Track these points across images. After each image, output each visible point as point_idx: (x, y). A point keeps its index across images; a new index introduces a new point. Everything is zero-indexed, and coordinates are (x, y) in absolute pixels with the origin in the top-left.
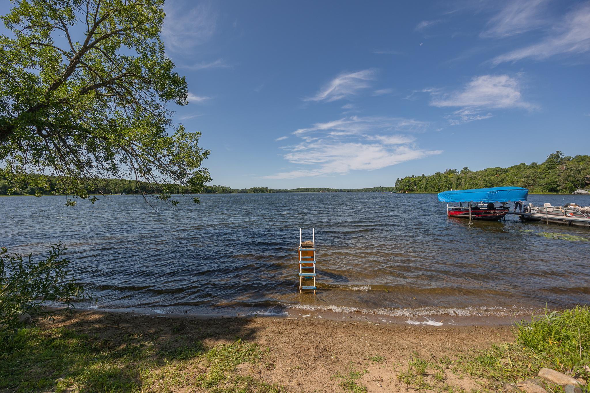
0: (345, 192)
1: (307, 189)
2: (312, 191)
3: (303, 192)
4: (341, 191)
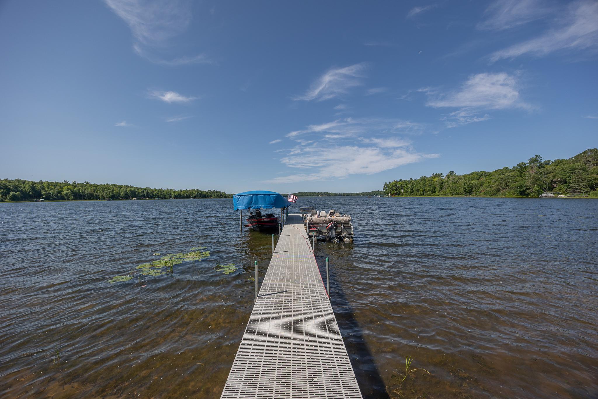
0: (343, 196)
1: (306, 193)
2: (311, 196)
3: (302, 196)
4: (340, 195)
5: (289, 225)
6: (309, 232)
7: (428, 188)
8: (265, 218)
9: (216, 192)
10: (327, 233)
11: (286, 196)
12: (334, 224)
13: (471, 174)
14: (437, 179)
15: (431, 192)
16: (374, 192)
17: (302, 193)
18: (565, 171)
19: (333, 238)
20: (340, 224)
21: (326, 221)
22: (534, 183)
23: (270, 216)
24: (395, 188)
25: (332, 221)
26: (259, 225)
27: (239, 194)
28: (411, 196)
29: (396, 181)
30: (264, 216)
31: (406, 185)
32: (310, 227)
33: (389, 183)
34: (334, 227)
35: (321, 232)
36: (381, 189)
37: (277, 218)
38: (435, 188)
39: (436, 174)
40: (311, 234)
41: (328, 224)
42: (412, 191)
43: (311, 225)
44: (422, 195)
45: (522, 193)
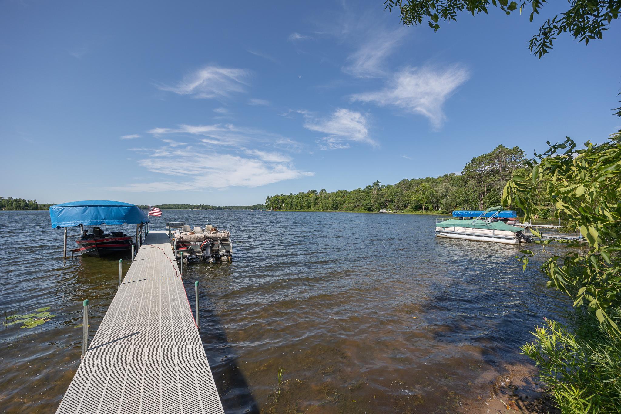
0: (223, 209)
1: (176, 205)
2: (183, 208)
3: (171, 208)
4: (219, 208)
5: (149, 246)
6: (178, 252)
7: (305, 204)
8: (109, 239)
9: (16, 200)
10: (201, 252)
11: (146, 208)
12: (210, 241)
13: (337, 192)
14: (312, 195)
15: (307, 207)
16: (257, 205)
17: (170, 205)
18: (392, 194)
19: (209, 257)
20: (217, 241)
21: (200, 238)
22: (376, 202)
23: (119, 234)
24: (276, 202)
25: (207, 238)
26: (98, 248)
27: (62, 204)
28: (291, 211)
29: (278, 196)
30: (108, 235)
31: (287, 200)
32: (178, 247)
33: (271, 197)
34: (210, 245)
35: (194, 251)
36: (264, 203)
37: (130, 237)
38: (310, 203)
39: (312, 191)
40: (180, 255)
41: (202, 241)
42: (292, 206)
43: (180, 244)
44: (300, 210)
45: (370, 210)
